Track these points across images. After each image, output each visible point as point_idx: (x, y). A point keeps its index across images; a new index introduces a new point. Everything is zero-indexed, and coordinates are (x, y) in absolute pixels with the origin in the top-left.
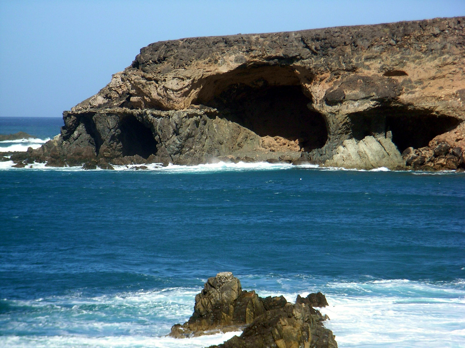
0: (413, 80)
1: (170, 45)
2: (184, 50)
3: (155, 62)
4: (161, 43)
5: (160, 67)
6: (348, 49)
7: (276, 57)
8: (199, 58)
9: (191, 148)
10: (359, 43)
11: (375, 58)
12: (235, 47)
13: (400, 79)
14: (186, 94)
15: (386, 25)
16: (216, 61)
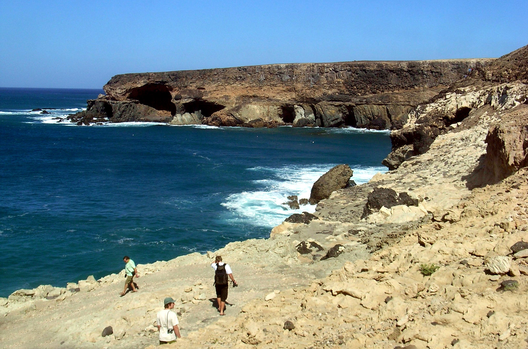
0: (207, 91)
1: (120, 76)
2: (125, 78)
3: (115, 83)
4: (118, 75)
5: (115, 85)
6: (184, 79)
7: (159, 81)
8: (129, 81)
9: (125, 116)
10: (188, 77)
11: (194, 83)
12: (143, 77)
13: (203, 91)
14: (124, 95)
15: (198, 70)
16: (136, 83)
